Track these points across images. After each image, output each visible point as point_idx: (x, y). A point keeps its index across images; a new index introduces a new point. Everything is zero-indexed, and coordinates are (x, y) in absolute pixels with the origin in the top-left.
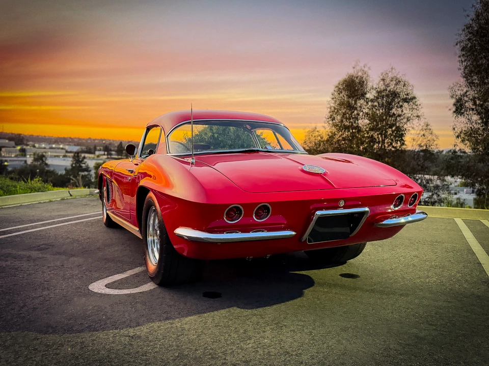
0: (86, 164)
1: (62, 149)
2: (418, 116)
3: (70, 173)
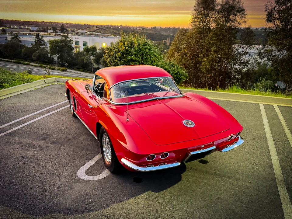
0: (44, 41)
2: (245, 22)
3: (35, 47)
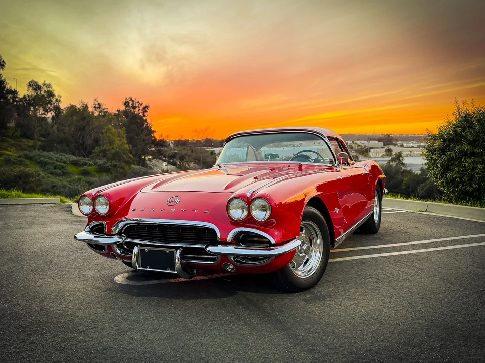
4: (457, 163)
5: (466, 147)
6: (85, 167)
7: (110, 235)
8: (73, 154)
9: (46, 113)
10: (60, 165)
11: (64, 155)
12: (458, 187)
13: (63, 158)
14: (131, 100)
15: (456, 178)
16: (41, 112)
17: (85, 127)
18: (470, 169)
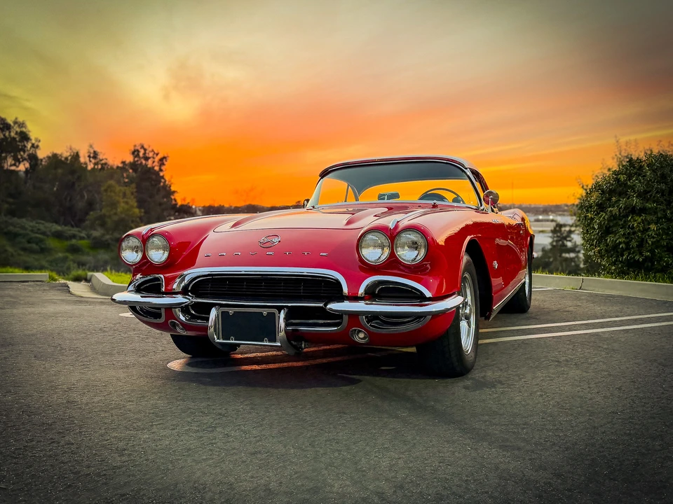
0: (573, 241)
1: (552, 221)
3: (550, 255)
4: (622, 222)
5: (635, 201)
6: (74, 241)
7: (171, 293)
8: (57, 222)
9: (17, 164)
10: (36, 238)
11: (43, 224)
12: (622, 255)
13: (42, 227)
14: (142, 147)
15: (620, 243)
16: (9, 163)
17: (74, 184)
18: (639, 231)
